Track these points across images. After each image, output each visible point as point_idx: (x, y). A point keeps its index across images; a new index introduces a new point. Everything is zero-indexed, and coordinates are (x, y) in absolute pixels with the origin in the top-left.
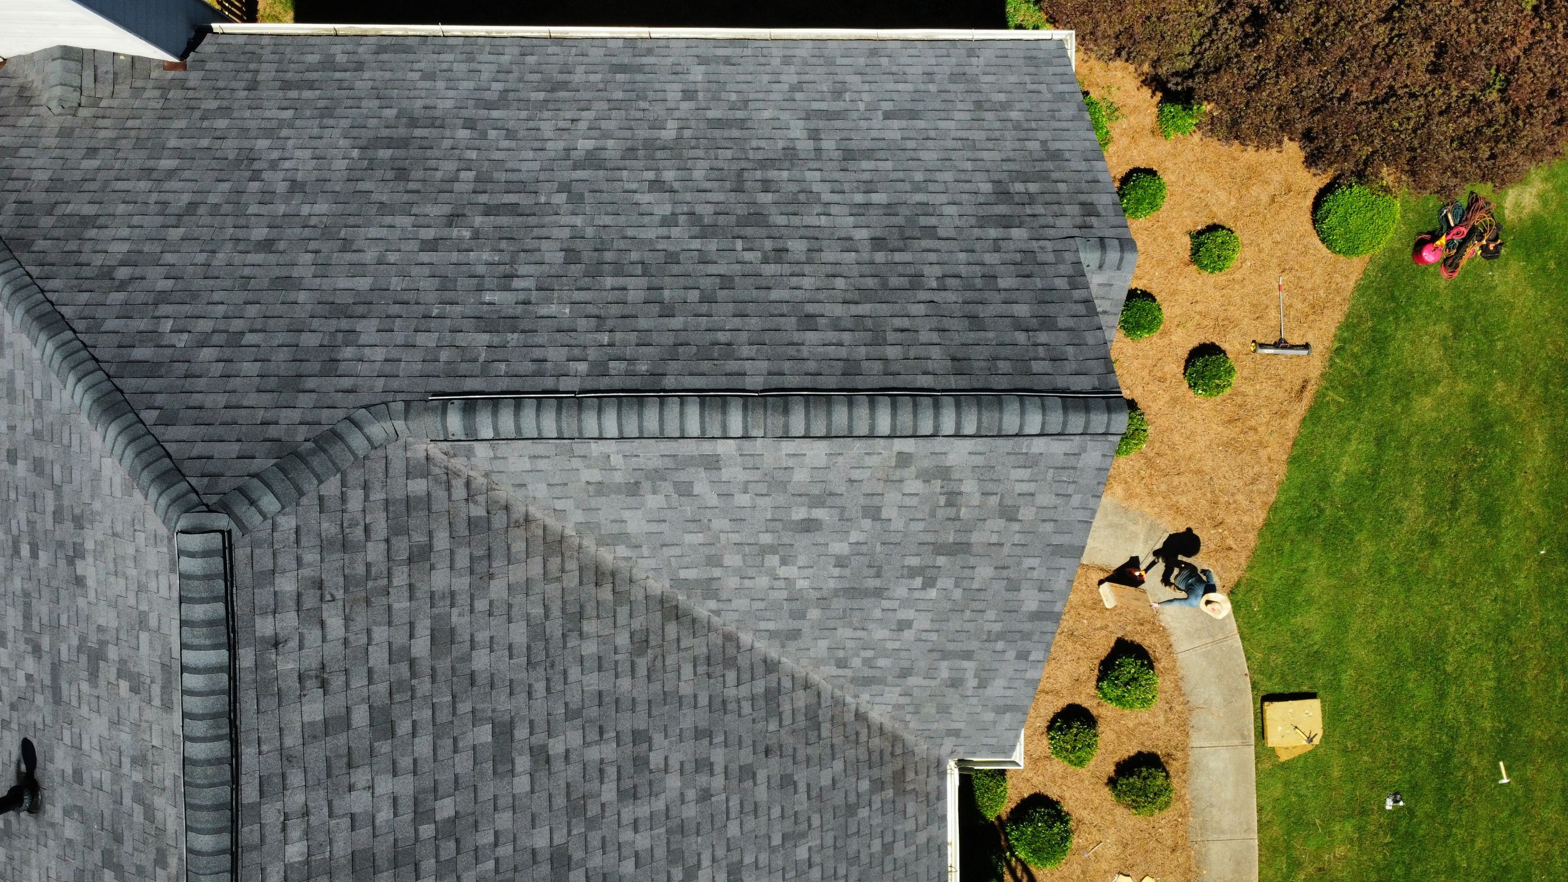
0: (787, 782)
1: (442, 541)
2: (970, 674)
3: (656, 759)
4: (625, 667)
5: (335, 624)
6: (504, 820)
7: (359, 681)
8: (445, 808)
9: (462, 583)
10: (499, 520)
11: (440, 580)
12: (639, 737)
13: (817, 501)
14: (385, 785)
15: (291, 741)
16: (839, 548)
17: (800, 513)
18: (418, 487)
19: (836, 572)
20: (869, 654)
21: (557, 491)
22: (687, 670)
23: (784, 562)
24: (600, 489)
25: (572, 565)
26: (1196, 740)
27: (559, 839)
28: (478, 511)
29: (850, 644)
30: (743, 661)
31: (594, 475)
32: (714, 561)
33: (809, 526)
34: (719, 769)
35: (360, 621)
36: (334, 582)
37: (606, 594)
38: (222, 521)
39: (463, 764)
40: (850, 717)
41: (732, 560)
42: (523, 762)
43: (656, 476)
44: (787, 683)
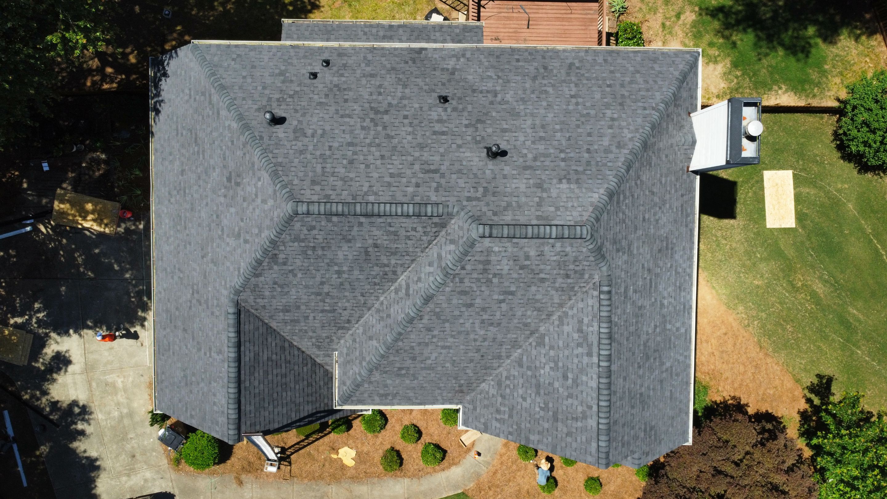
0: (472, 361)
1: (569, 281)
2: (502, 416)
3: (491, 328)
4: (520, 321)
5: (555, 258)
6: (487, 293)
7: (537, 263)
8: (495, 280)
9: (557, 285)
10: (572, 293)
11: (560, 280)
12: (499, 324)
13: (575, 381)
14: (507, 268)
15: (526, 249)
16: (556, 385)
17: (570, 375)
18: (587, 276)
19: (547, 382)
20: (512, 387)
21: (580, 310)
22: (515, 336)
23: (551, 368)
24: (581, 322)
25: (554, 309)
26: (406, 481)
27: (476, 305)
28: (576, 289)
29: (516, 381)
30: (512, 350)
31: (586, 320)
32: (552, 348)
33: (565, 377)
34: (482, 344)
35: (553, 263)
36: (566, 258)
37: (544, 317)
38: (589, 237)
39: (507, 284)
40: (485, 378)
41: (552, 353)
42: (502, 297)
43: (585, 338)
44: (502, 361)
